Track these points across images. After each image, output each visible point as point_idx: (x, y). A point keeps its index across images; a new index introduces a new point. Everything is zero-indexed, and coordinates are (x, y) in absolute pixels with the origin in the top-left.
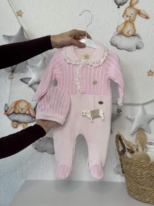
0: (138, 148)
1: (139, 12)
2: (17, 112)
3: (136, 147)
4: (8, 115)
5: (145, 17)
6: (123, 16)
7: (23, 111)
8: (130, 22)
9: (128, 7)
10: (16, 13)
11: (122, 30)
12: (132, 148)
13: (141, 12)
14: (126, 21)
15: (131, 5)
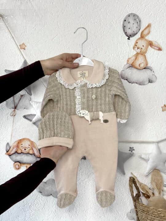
0: (154, 191)
1: (151, 44)
2: (19, 151)
3: (152, 190)
4: (10, 155)
5: (158, 49)
6: (134, 48)
7: (26, 150)
8: (142, 54)
10: (19, 47)
11: (133, 63)
12: (147, 191)
13: (153, 44)
14: (137, 53)
15: (142, 36)
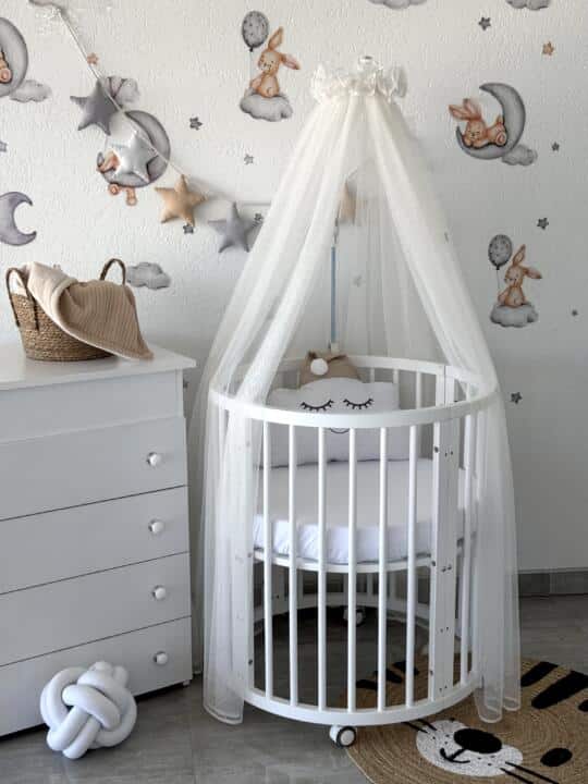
5: (293, 66)
8: (271, 75)
9: (266, 51)
11: (258, 87)
13: (287, 59)
14: (264, 72)
15: (270, 47)
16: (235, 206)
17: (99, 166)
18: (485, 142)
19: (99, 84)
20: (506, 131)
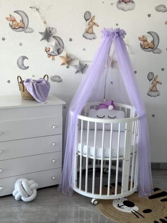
9: (90, 21)
16: (80, 62)
17: (46, 50)
18: (148, 47)
19: (46, 29)
20: (154, 44)
